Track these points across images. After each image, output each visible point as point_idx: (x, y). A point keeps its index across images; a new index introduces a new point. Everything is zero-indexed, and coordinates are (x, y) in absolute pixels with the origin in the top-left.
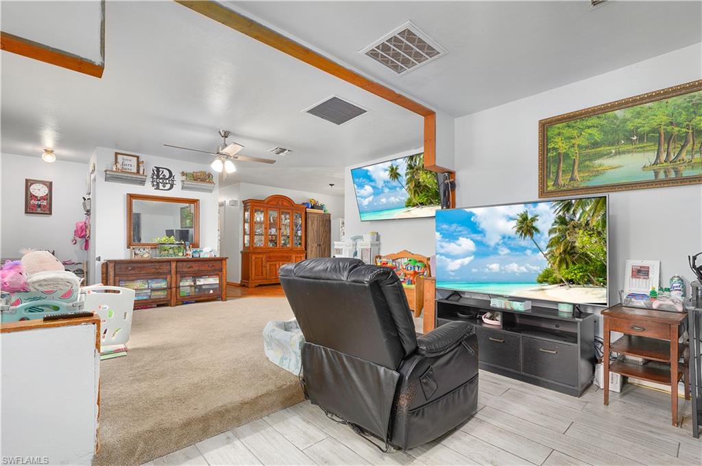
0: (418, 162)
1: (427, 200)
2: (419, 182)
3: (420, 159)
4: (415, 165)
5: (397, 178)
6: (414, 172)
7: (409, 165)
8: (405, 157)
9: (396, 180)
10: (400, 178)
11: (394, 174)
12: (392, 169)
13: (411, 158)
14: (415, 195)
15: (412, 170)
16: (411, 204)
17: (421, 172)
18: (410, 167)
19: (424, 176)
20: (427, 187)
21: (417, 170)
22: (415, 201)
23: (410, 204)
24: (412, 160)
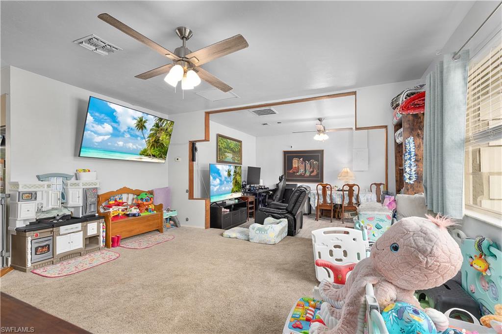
0: (164, 125)
1: (159, 154)
2: (159, 140)
3: (167, 123)
4: (161, 126)
5: (142, 129)
6: (158, 130)
7: (157, 124)
8: (156, 117)
9: (140, 130)
10: (144, 131)
11: (141, 125)
12: (141, 120)
13: (161, 119)
14: (151, 148)
15: (157, 129)
16: (146, 154)
17: (163, 133)
18: (157, 125)
19: (164, 136)
20: (163, 145)
21: (161, 130)
22: (149, 152)
23: (144, 153)
24: (161, 121)
